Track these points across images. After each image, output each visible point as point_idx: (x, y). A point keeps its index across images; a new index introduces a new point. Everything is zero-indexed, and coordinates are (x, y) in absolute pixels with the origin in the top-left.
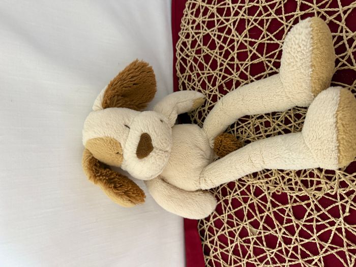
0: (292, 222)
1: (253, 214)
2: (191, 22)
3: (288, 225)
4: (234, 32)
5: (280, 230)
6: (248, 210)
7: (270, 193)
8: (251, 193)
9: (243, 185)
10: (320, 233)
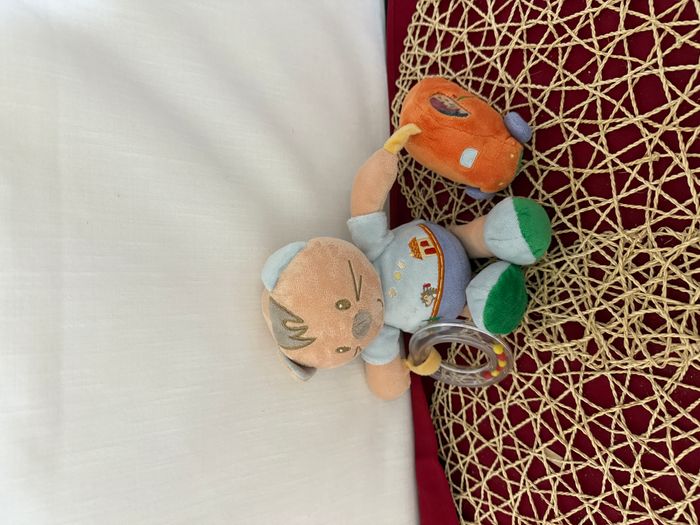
0: (626, 441)
1: (551, 431)
2: (419, 60)
3: (620, 446)
4: (502, 74)
5: (605, 457)
6: (541, 424)
7: (578, 389)
8: (543, 393)
9: (528, 379)
10: (681, 456)
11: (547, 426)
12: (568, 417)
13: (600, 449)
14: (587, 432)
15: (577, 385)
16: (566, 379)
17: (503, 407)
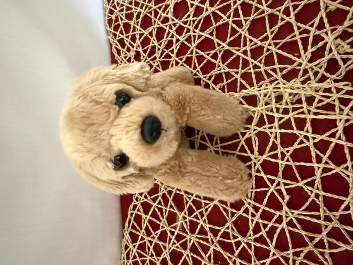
0: (241, 244)
1: (199, 258)
3: (240, 249)
5: (234, 262)
6: (192, 256)
7: (205, 221)
8: (187, 233)
9: (175, 228)
10: (275, 240)
11: (195, 256)
12: (205, 243)
13: (229, 257)
14: (219, 249)
15: (204, 218)
16: (196, 217)
17: (166, 256)
